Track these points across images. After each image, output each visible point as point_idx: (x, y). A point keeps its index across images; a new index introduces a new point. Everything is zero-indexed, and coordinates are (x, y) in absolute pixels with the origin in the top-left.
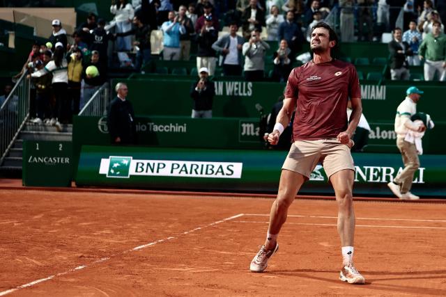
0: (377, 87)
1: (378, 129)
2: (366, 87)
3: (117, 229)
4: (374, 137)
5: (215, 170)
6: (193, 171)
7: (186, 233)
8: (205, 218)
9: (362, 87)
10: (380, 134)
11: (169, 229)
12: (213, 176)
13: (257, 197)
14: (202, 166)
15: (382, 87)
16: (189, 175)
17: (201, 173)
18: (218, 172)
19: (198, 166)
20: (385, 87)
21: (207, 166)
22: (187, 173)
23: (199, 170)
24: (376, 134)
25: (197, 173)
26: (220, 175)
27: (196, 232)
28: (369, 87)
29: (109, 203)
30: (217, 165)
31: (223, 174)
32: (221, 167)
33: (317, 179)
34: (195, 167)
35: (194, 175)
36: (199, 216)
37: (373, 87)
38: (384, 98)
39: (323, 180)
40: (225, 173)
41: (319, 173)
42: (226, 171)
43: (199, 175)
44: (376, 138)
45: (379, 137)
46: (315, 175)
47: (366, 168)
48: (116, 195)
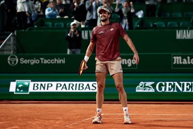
0: (187, 31)
1: (189, 58)
2: (180, 31)
3: (22, 125)
4: (186, 63)
5: (84, 87)
6: (71, 88)
7: (67, 126)
8: (79, 117)
9: (177, 31)
10: (190, 61)
11: (56, 124)
12: (84, 91)
13: (112, 103)
14: (76, 84)
15: (190, 31)
16: (68, 91)
17: (76, 89)
18: (86, 88)
19: (73, 85)
20: (192, 31)
21: (79, 84)
22: (66, 89)
23: (74, 88)
24: (187, 61)
25: (73, 89)
26: (87, 90)
27: (74, 125)
28: (182, 31)
29: (17, 110)
30: (85, 84)
31: (90, 89)
32: (88, 85)
33: (150, 91)
34: (71, 85)
35: (71, 90)
36: (75, 116)
37: (185, 31)
38: (192, 38)
39: (154, 91)
40: (91, 89)
41: (151, 87)
42: (91, 87)
43: (74, 91)
44: (188, 64)
45: (189, 63)
46: (148, 88)
47: (182, 83)
48: (20, 105)
